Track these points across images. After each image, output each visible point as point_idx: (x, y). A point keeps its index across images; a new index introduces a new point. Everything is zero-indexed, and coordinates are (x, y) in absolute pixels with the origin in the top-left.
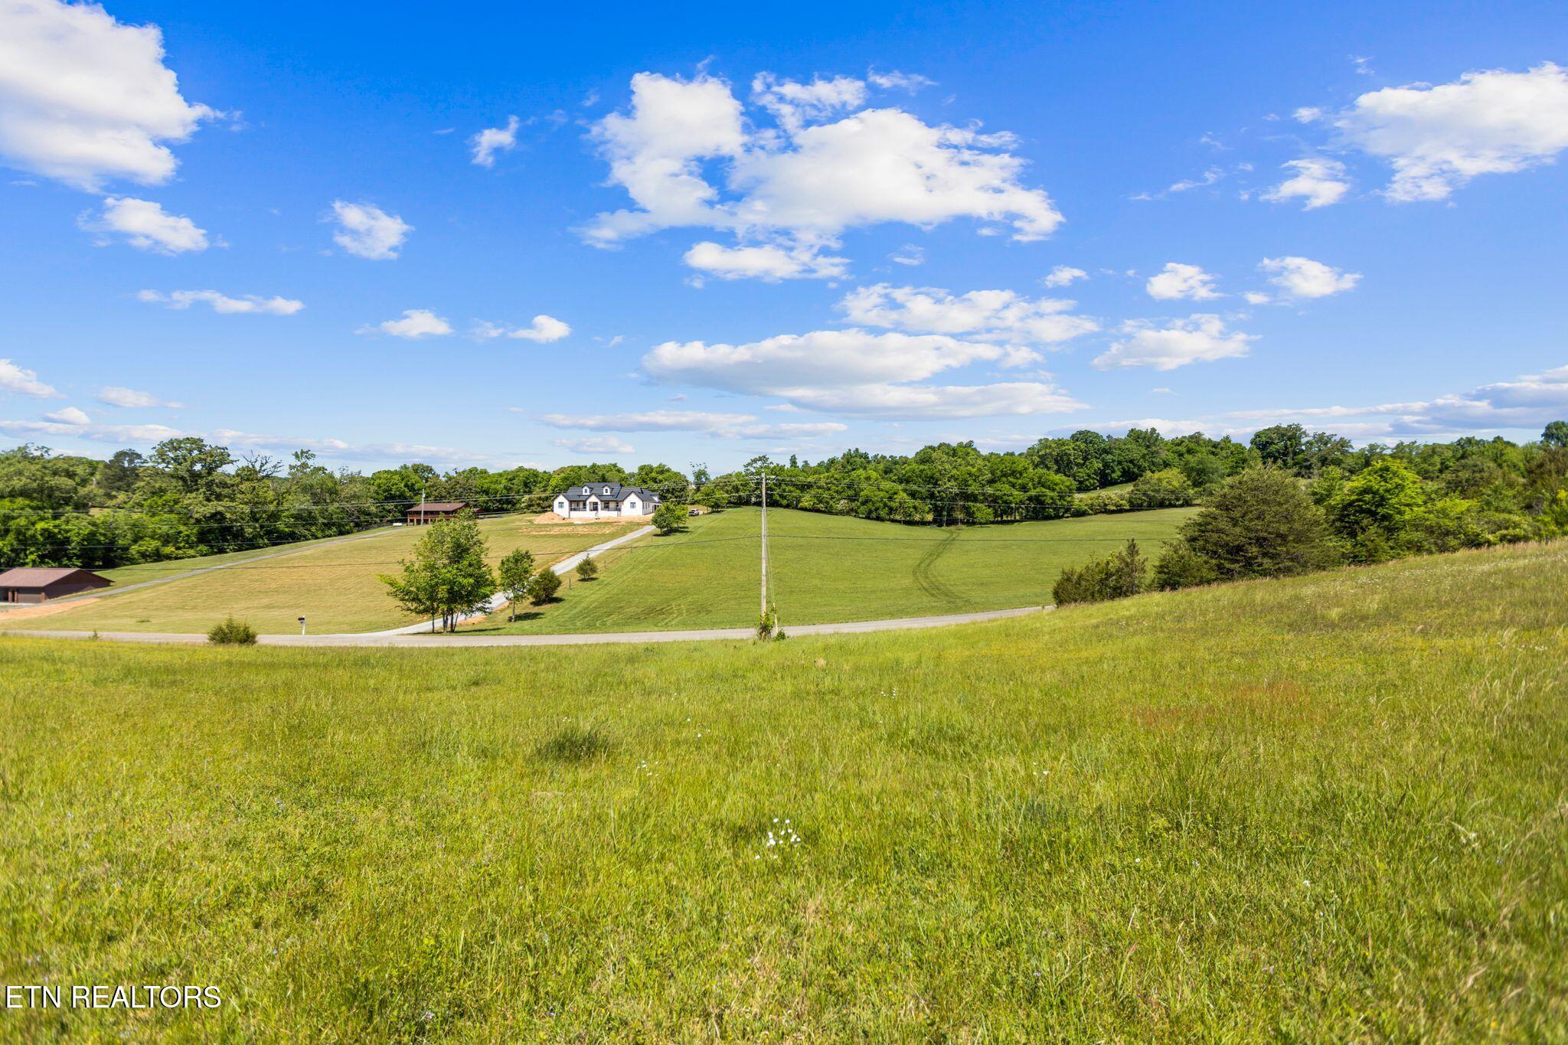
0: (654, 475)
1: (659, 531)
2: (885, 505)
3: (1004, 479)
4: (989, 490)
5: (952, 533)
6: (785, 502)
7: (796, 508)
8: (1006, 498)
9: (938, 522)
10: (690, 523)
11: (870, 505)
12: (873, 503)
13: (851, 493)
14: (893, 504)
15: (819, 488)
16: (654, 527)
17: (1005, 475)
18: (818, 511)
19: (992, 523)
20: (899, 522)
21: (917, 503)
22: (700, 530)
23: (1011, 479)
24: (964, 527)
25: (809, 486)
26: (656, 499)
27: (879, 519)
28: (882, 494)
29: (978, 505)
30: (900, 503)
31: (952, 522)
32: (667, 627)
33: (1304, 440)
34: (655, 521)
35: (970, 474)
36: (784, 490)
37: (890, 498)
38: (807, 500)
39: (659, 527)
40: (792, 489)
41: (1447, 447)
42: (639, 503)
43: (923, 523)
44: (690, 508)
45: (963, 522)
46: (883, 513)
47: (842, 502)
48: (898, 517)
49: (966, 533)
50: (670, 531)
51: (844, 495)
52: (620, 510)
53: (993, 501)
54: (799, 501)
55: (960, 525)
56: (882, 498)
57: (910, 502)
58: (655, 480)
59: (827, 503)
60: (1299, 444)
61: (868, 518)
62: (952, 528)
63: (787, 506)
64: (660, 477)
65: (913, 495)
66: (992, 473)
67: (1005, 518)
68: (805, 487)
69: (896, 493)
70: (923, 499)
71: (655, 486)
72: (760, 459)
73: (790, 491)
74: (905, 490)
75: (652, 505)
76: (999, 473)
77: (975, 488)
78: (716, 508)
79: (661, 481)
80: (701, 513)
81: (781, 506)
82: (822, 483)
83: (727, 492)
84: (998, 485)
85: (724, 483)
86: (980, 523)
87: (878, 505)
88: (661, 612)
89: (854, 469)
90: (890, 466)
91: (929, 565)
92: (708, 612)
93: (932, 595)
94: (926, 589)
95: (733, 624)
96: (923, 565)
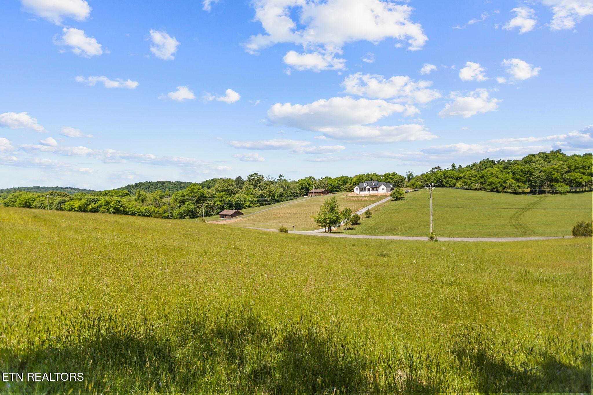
0: (390, 176)
1: (393, 199)
2: (501, 185)
3: (577, 170)
4: (567, 176)
5: (541, 198)
6: (448, 185)
7: (454, 187)
8: (577, 180)
9: (533, 192)
10: (406, 196)
11: (493, 185)
12: (495, 185)
13: (483, 180)
14: (505, 185)
15: (465, 179)
16: (391, 198)
17: (578, 168)
18: (465, 189)
19: (568, 192)
20: (509, 193)
21: (520, 184)
22: (410, 199)
23: (582, 170)
24: (549, 195)
25: (460, 178)
26: (392, 186)
27: (497, 191)
28: (499, 180)
29: (559, 184)
30: (510, 184)
31: (541, 192)
32: (397, 235)
34: (391, 195)
35: (554, 169)
36: (448, 180)
37: (504, 182)
38: (459, 184)
39: (393, 198)
40: (451, 179)
42: (385, 188)
43: (524, 193)
44: (405, 189)
45: (549, 192)
46: (499, 189)
47: (477, 184)
48: (509, 191)
49: (550, 199)
50: (397, 199)
51: (479, 181)
52: (378, 191)
53: (570, 183)
54: (455, 185)
55: (547, 194)
56: (499, 183)
57: (516, 183)
58: (391, 178)
59: (469, 185)
61: (492, 191)
62: (542, 195)
63: (450, 187)
64: (393, 177)
65: (517, 180)
66: (569, 167)
67: (578, 190)
68: (458, 179)
69: (507, 180)
70: (524, 182)
71: (391, 181)
72: (436, 168)
73: (451, 181)
74: (513, 178)
75: (390, 188)
76: (573, 167)
77: (556, 175)
78: (416, 189)
79: (393, 179)
80: (410, 191)
81: (446, 187)
82: (467, 177)
83: (421, 182)
84: (572, 174)
85: (420, 178)
86: (561, 193)
87: (497, 185)
88: (395, 229)
89: (486, 168)
90: (507, 166)
91: (521, 214)
92: (412, 230)
93: (517, 228)
94: (514, 226)
95: (421, 235)
96: (517, 215)
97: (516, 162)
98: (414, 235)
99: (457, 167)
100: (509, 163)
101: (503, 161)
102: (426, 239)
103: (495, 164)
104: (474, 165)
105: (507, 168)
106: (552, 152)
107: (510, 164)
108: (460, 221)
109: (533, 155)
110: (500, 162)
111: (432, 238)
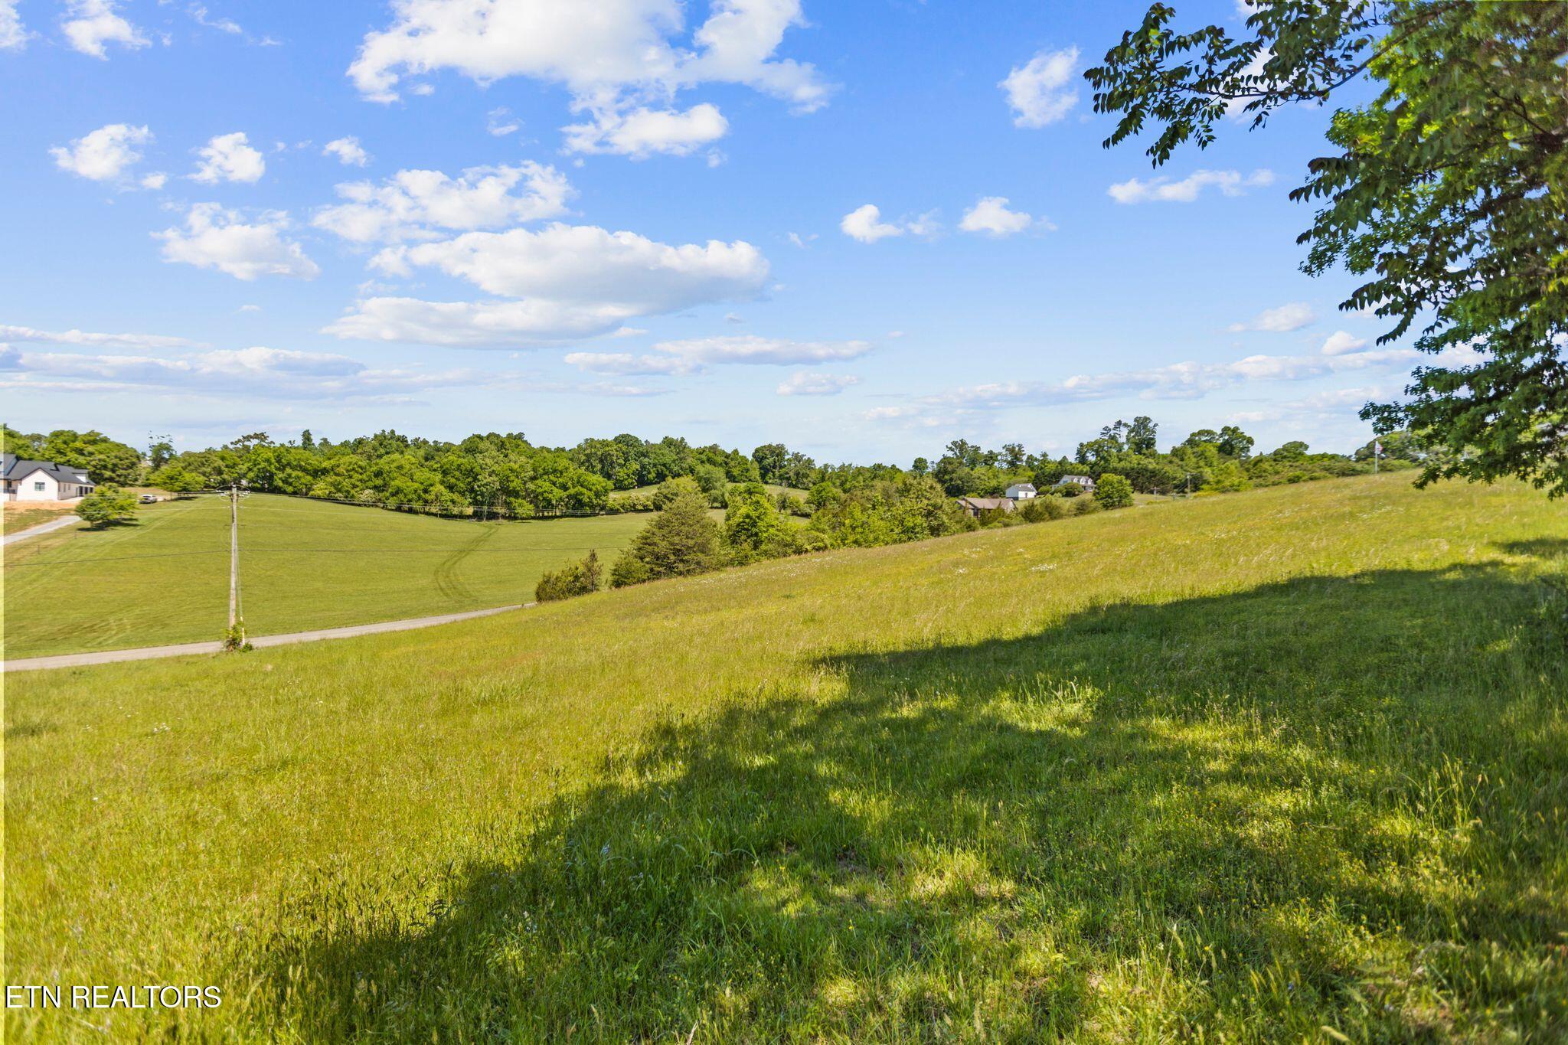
0: (78, 444)
1: (88, 524)
2: (419, 497)
3: (546, 477)
4: (531, 486)
5: (491, 528)
6: (290, 489)
7: (306, 495)
8: (546, 495)
9: (477, 516)
10: (141, 514)
11: (401, 496)
12: (405, 495)
13: (379, 482)
14: (427, 496)
15: (337, 475)
16: (78, 519)
17: (547, 473)
18: (336, 501)
19: (533, 518)
20: (435, 515)
21: (455, 496)
22: (158, 524)
23: (552, 477)
24: (505, 522)
25: (325, 472)
26: (83, 479)
27: (411, 511)
28: (416, 485)
29: (520, 501)
30: (437, 496)
31: (493, 516)
32: (101, 646)
33: (786, 457)
34: (81, 511)
35: (512, 470)
36: (290, 476)
37: (426, 491)
38: (320, 487)
39: (88, 519)
40: (300, 474)
41: (868, 470)
42: (51, 485)
43: (461, 517)
44: (141, 493)
45: (504, 517)
46: (416, 506)
47: (367, 492)
48: (434, 510)
49: (506, 528)
50: (106, 524)
51: (371, 484)
52: (14, 492)
53: (534, 498)
54: (309, 489)
55: (501, 520)
56: (416, 491)
57: (447, 495)
58: (80, 452)
59: (348, 492)
60: (783, 459)
61: (399, 509)
62: (493, 522)
63: (294, 494)
64: (91, 448)
65: (451, 488)
66: (534, 470)
67: (546, 514)
68: (318, 473)
69: (432, 485)
70: (462, 494)
71: (82, 460)
72: (256, 436)
73: (298, 478)
74: (442, 483)
75: (75, 487)
76: (541, 471)
77: (516, 484)
78: (185, 493)
79: (91, 454)
80: (160, 499)
81: (285, 493)
82: (341, 470)
83: (204, 474)
84: (539, 482)
85: (197, 461)
86: (522, 519)
87: (410, 497)
88: (92, 629)
89: (387, 453)
90: (432, 452)
91: (455, 563)
92: (164, 626)
93: (447, 595)
94: (442, 589)
95: (196, 638)
96: (448, 564)
97: (448, 448)
98: (169, 641)
99: (316, 441)
100: (437, 448)
101: (425, 442)
102: (215, 647)
103: (407, 446)
104: (360, 442)
105: (433, 458)
106: (510, 436)
107: (438, 450)
108: (319, 585)
109: (480, 437)
110: (419, 444)
111: (234, 643)
